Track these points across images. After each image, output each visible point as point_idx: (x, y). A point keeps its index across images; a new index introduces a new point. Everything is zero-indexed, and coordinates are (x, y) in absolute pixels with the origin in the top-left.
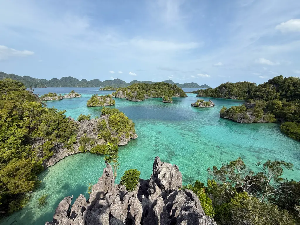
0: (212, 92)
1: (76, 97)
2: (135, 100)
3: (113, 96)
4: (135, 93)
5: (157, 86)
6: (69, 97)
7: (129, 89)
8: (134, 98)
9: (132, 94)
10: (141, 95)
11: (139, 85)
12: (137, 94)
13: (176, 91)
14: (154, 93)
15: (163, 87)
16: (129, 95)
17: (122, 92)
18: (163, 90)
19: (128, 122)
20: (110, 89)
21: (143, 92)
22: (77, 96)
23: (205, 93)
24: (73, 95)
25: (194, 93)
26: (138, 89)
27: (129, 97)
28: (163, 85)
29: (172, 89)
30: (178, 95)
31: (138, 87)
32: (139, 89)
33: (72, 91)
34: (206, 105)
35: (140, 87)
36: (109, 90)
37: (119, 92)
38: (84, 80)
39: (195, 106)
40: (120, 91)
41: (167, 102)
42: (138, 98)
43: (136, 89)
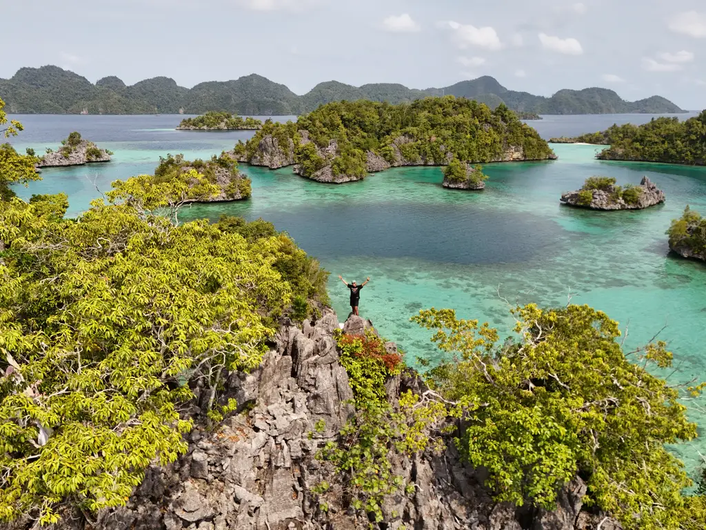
0: (669, 138)
1: (90, 161)
2: (329, 178)
3: (238, 156)
4: (331, 149)
5: (423, 116)
6: (65, 162)
7: (306, 128)
8: (327, 170)
9: (319, 154)
10: (354, 155)
11: (349, 109)
12: (338, 152)
13: (507, 138)
14: (411, 147)
15: (449, 119)
16: (307, 157)
17: (276, 143)
18: (450, 132)
19: (303, 267)
20: (222, 125)
21: (362, 141)
22: (93, 159)
23: (637, 145)
24: (80, 155)
25: (590, 142)
26: (342, 126)
27: (307, 163)
28: (450, 110)
29: (487, 127)
30: (516, 155)
31: (342, 117)
32: (346, 126)
33: (72, 136)
34: (626, 201)
35: (350, 121)
36: (219, 130)
37: (262, 141)
38: (111, 83)
39: (577, 204)
40: (269, 139)
41: (462, 186)
42: (343, 171)
43: (333, 127)
